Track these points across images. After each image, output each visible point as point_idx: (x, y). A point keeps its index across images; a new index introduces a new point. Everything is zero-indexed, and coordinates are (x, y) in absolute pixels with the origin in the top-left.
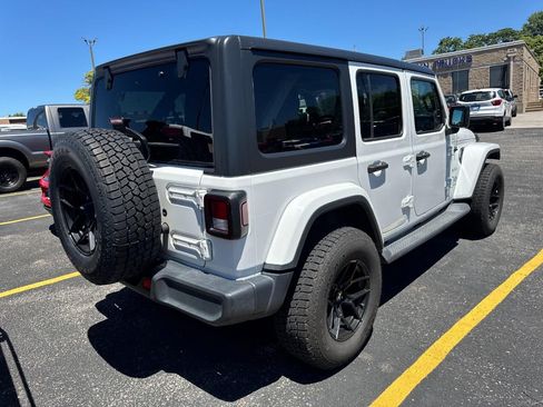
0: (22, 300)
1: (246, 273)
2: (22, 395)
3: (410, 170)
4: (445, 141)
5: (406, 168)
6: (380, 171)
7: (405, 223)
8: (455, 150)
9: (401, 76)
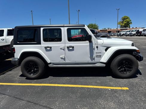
3: (64, 50)
4: (89, 44)
5: (61, 49)
6: (49, 48)
7: (63, 62)
8: (97, 47)
9: (62, 28)
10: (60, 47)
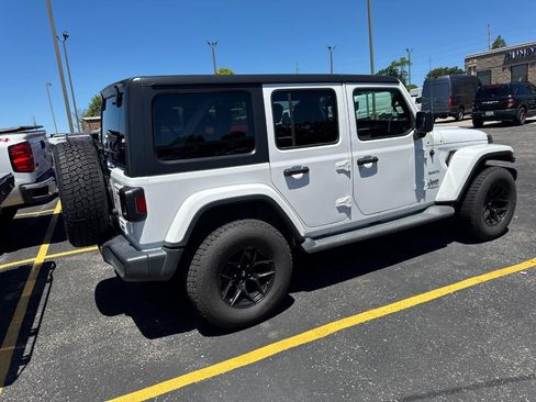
0: (74, 258)
1: (148, 246)
2: (38, 315)
3: (348, 173)
4: (413, 145)
5: (340, 172)
6: (301, 175)
7: (345, 221)
8: (432, 153)
9: (337, 88)
10: (337, 164)
